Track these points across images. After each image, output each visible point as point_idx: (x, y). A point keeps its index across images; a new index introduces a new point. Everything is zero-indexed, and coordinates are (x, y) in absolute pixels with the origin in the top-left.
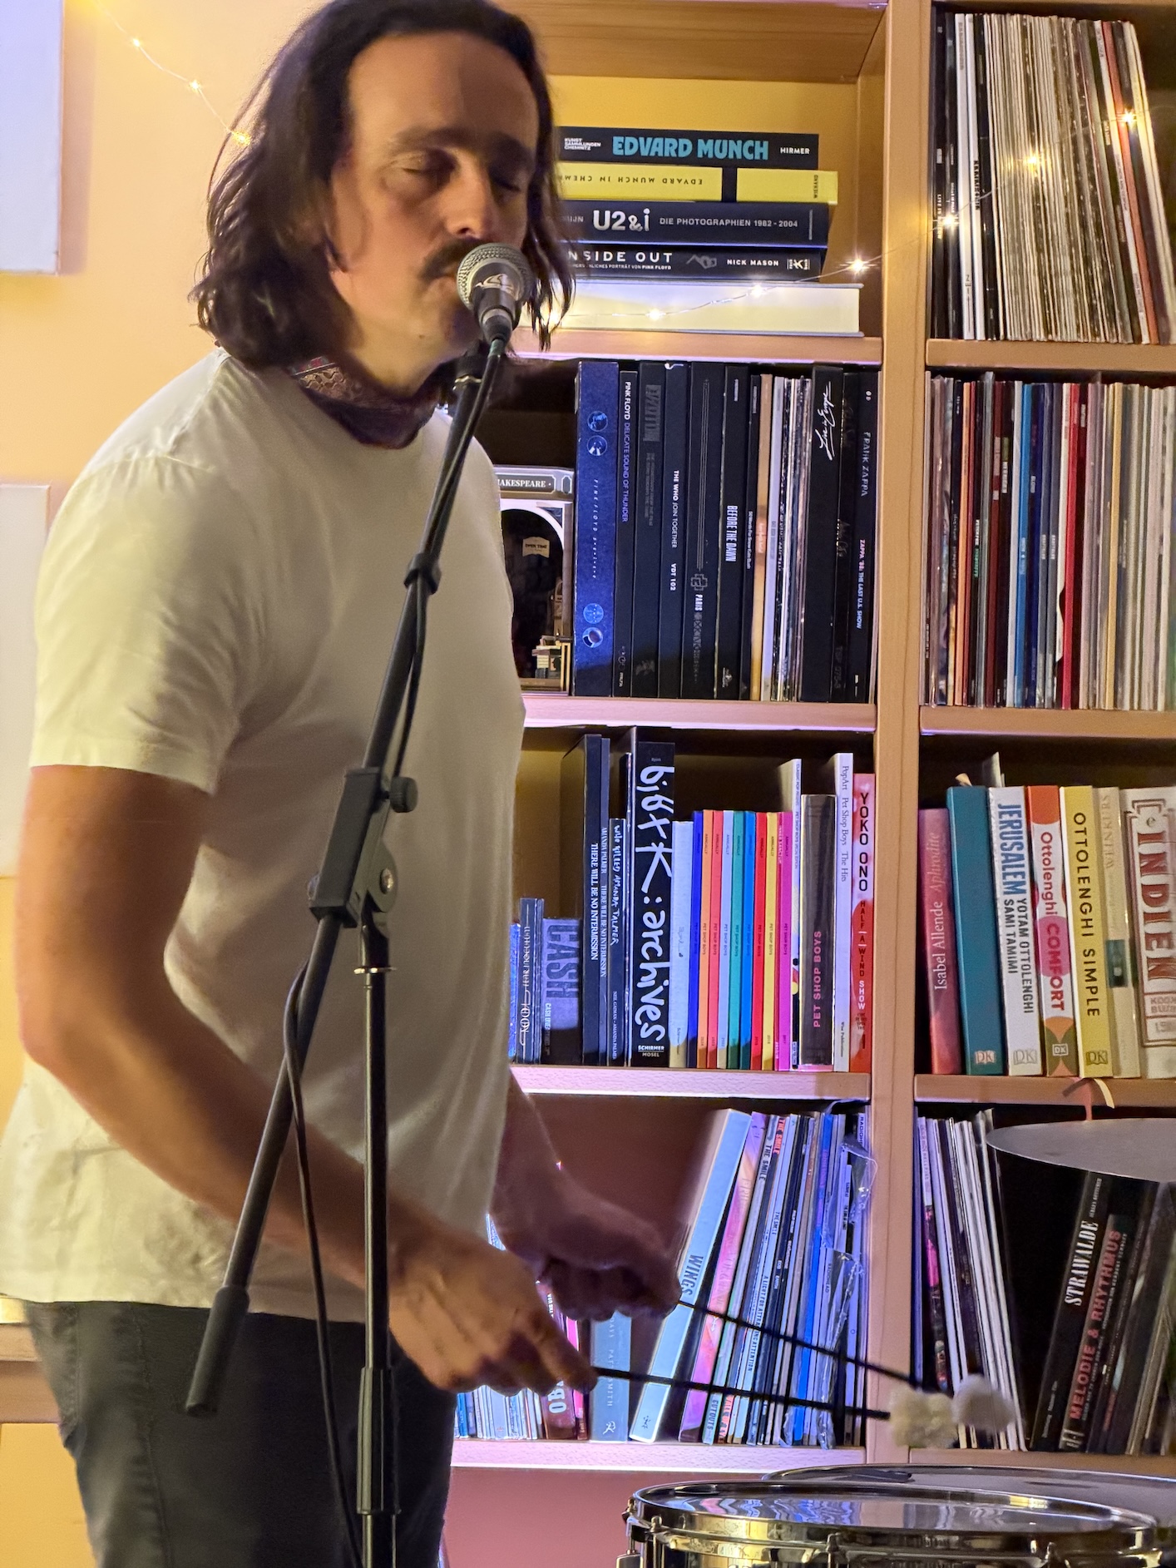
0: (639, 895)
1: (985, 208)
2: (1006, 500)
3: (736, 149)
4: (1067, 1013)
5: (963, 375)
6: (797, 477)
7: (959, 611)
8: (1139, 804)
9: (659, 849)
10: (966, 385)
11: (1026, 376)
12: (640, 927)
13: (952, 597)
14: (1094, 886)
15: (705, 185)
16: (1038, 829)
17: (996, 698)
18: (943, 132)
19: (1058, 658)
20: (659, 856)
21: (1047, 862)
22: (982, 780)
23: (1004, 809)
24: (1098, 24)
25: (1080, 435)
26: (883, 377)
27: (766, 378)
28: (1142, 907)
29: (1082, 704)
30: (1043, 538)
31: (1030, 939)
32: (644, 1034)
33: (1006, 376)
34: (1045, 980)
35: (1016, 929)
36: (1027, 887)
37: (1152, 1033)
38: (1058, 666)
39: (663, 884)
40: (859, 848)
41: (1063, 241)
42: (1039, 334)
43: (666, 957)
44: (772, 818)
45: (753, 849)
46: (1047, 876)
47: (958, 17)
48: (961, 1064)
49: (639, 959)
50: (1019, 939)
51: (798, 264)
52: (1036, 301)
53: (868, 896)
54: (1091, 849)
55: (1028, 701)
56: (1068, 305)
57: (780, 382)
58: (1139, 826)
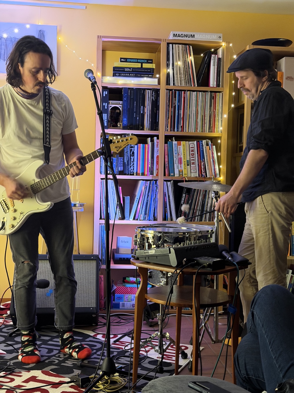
0: (131, 154)
1: (173, 69)
2: (175, 106)
3: (142, 61)
4: (182, 169)
5: (170, 90)
6: (150, 103)
7: (169, 120)
8: (191, 143)
9: (133, 149)
10: (171, 91)
11: (178, 90)
12: (131, 158)
13: (169, 118)
14: (185, 153)
15: (139, 65)
16: (179, 146)
17: (174, 130)
18: (168, 59)
19: (181, 125)
20: (133, 150)
21: (180, 151)
22: (172, 140)
23: (175, 144)
24: (187, 46)
25: (184, 98)
26: (161, 90)
27: (146, 90)
28: (191, 156)
29: (184, 131)
30: (180, 111)
31: (178, 160)
32: (131, 171)
33: (175, 90)
34: (179, 165)
35: (176, 159)
36: (177, 154)
37: (192, 171)
38: (181, 127)
39: (133, 153)
40: (157, 149)
41: (183, 73)
42: (180, 85)
43: (134, 162)
44: (147, 145)
45: (144, 149)
46: (180, 152)
47: (170, 45)
48: (169, 175)
49: (130, 162)
50: (176, 160)
51: (150, 76)
52: (179, 81)
53: (158, 155)
54: (185, 149)
55: (178, 131)
56: (183, 81)
57: (148, 91)
58: (191, 146)
